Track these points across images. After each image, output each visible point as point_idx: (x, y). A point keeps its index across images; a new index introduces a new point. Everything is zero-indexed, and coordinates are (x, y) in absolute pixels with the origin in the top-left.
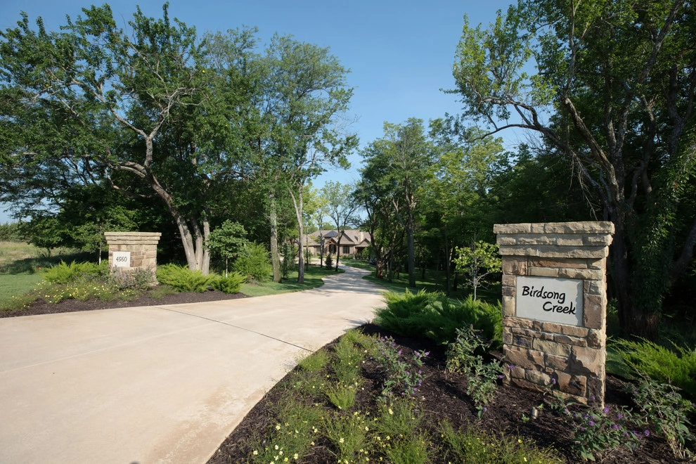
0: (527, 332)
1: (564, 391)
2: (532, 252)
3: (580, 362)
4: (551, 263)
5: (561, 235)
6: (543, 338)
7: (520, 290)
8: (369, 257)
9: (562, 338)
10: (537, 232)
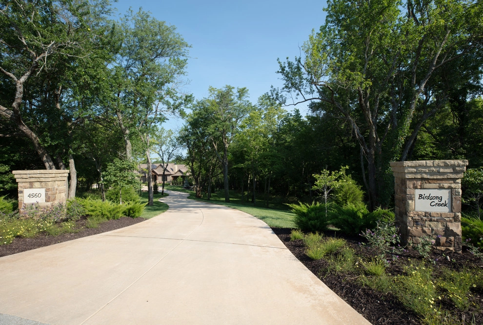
0: (422, 218)
1: (443, 246)
2: (425, 176)
3: (452, 230)
4: (435, 182)
5: (442, 167)
6: (431, 220)
7: (417, 197)
8: (183, 183)
9: (441, 219)
10: (429, 165)
